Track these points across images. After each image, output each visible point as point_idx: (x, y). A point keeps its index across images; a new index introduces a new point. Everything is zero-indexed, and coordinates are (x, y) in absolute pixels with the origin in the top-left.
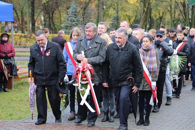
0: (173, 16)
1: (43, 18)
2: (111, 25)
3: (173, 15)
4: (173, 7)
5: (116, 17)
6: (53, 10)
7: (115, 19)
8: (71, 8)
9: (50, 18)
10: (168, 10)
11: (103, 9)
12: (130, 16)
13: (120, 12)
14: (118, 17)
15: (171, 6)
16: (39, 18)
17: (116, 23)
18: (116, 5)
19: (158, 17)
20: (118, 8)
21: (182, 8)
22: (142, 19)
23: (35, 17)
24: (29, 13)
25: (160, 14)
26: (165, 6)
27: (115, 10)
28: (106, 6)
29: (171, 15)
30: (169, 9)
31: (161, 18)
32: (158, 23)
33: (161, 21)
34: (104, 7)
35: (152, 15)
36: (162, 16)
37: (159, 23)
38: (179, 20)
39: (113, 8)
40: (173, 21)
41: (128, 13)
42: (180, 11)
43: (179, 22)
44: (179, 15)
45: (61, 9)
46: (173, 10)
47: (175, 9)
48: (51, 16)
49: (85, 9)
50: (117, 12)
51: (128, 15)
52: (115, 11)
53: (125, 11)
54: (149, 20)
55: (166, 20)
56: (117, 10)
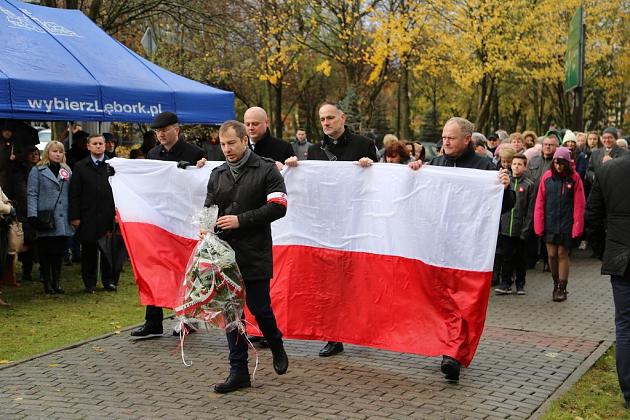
0: (540, 111)
1: (297, 116)
3: (540, 107)
4: (540, 93)
5: (431, 113)
6: (315, 101)
7: (429, 116)
8: (347, 98)
9: (309, 118)
10: (530, 99)
11: (407, 97)
12: (458, 109)
13: (438, 104)
14: (435, 112)
15: (536, 94)
16: (290, 116)
17: (431, 123)
18: (431, 90)
19: (511, 113)
20: (435, 96)
21: (556, 97)
22: (479, 115)
23: (283, 116)
24: (271, 108)
25: (514, 107)
26: (524, 91)
27: (429, 100)
28: (412, 92)
29: (536, 109)
30: (532, 96)
31: (517, 115)
32: (510, 122)
33: (517, 120)
34: (409, 94)
35: (499, 108)
36: (519, 111)
37: (512, 124)
38: (550, 118)
39: (425, 96)
40: (540, 120)
41: (453, 106)
42: (553, 100)
43: (553, 122)
44: (551, 108)
46: (539, 100)
47: (543, 98)
48: (311, 112)
49: (373, 98)
50: (434, 104)
52: (429, 102)
53: (448, 103)
54: (495, 118)
55: (527, 118)
56: (433, 99)
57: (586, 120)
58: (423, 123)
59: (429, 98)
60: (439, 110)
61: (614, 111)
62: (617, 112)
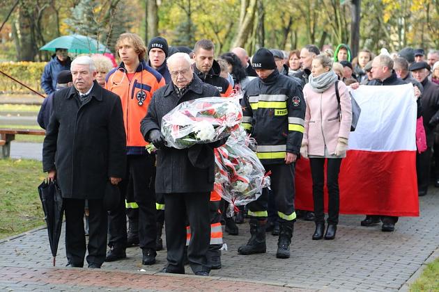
0: (312, 26)
1: (17, 26)
2: (175, 44)
3: (312, 23)
4: (313, 5)
5: (185, 26)
7: (182, 29)
8: (81, 4)
9: (33, 27)
10: (302, 11)
11: (157, 6)
12: (218, 23)
13: (194, 16)
14: (190, 25)
15: (308, 6)
17: (185, 40)
19: (279, 27)
20: (190, 6)
22: (242, 30)
25: (283, 22)
27: (183, 10)
28: (162, 0)
29: (308, 22)
30: (304, 8)
31: (286, 30)
33: (286, 36)
34: (159, 2)
36: (289, 26)
39: (179, 5)
41: (212, 18)
42: (327, 13)
43: (327, 40)
44: (326, 23)
45: (61, 7)
46: (312, 13)
47: (316, 11)
48: (36, 21)
50: (189, 15)
51: (213, 21)
52: (184, 14)
53: (206, 14)
54: (260, 33)
55: (299, 35)
56: (187, 9)
57: (365, 39)
58: (176, 38)
59: (183, 8)
60: (195, 23)
61: (397, 29)
62: (400, 30)
